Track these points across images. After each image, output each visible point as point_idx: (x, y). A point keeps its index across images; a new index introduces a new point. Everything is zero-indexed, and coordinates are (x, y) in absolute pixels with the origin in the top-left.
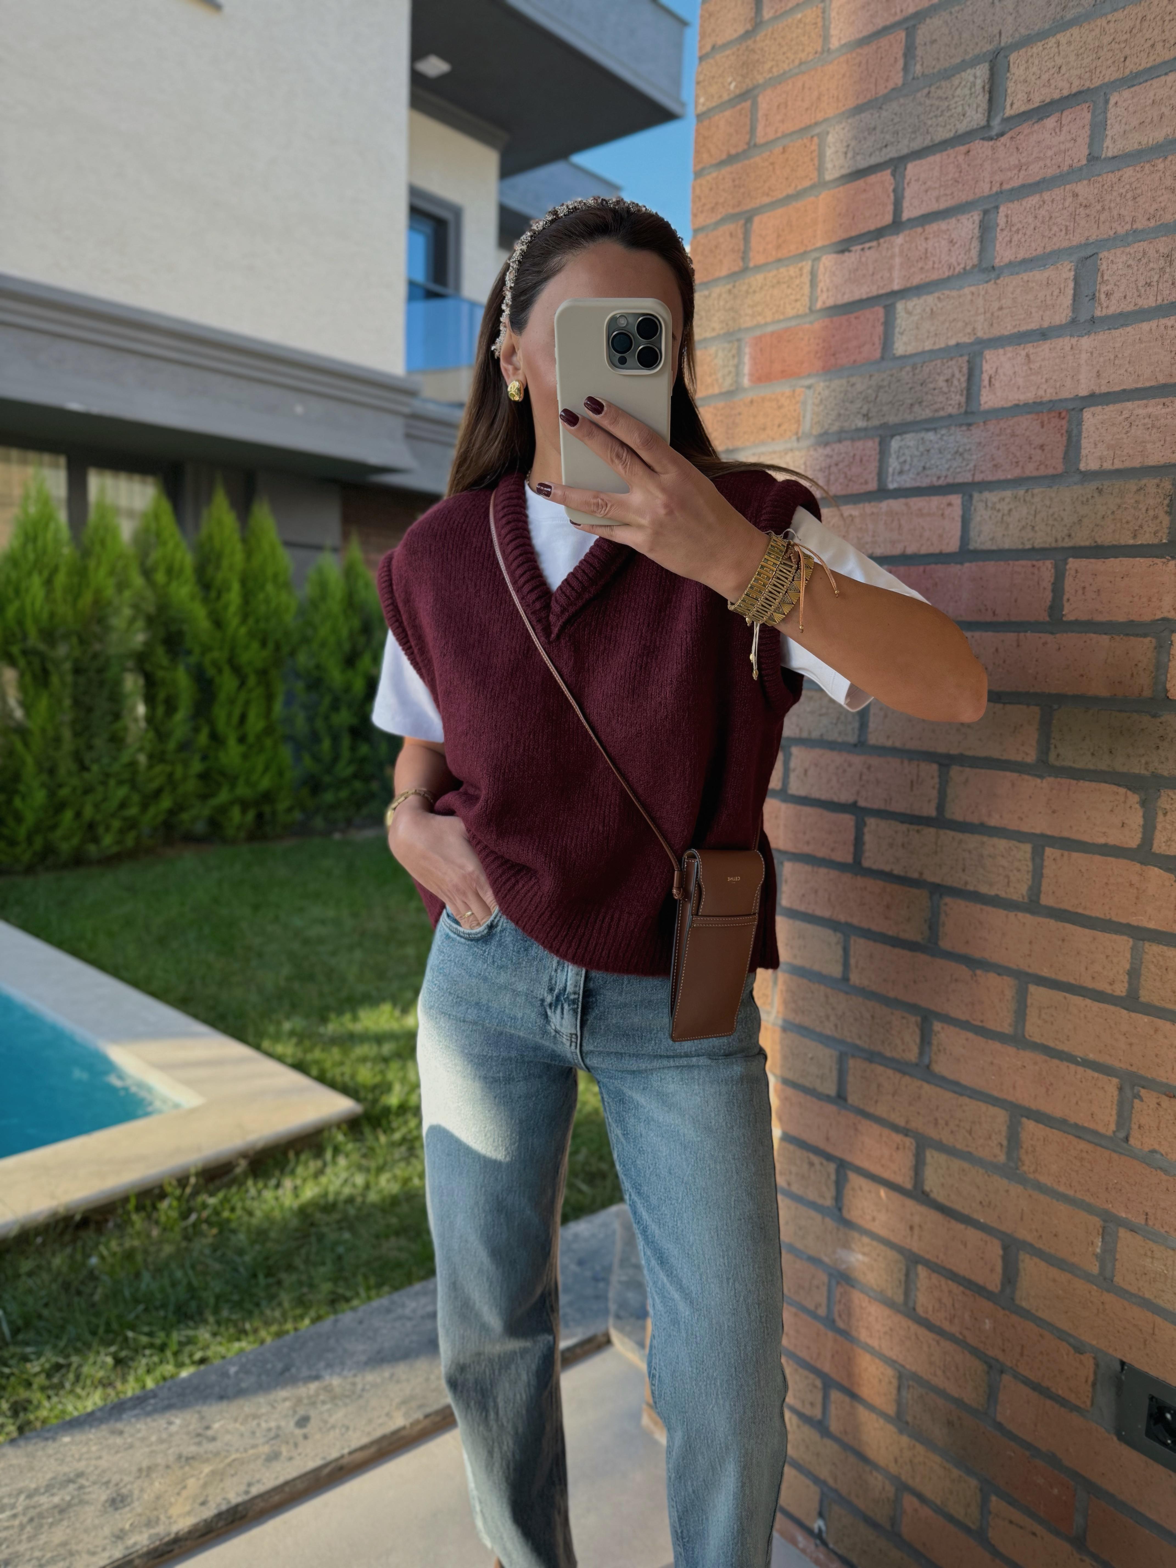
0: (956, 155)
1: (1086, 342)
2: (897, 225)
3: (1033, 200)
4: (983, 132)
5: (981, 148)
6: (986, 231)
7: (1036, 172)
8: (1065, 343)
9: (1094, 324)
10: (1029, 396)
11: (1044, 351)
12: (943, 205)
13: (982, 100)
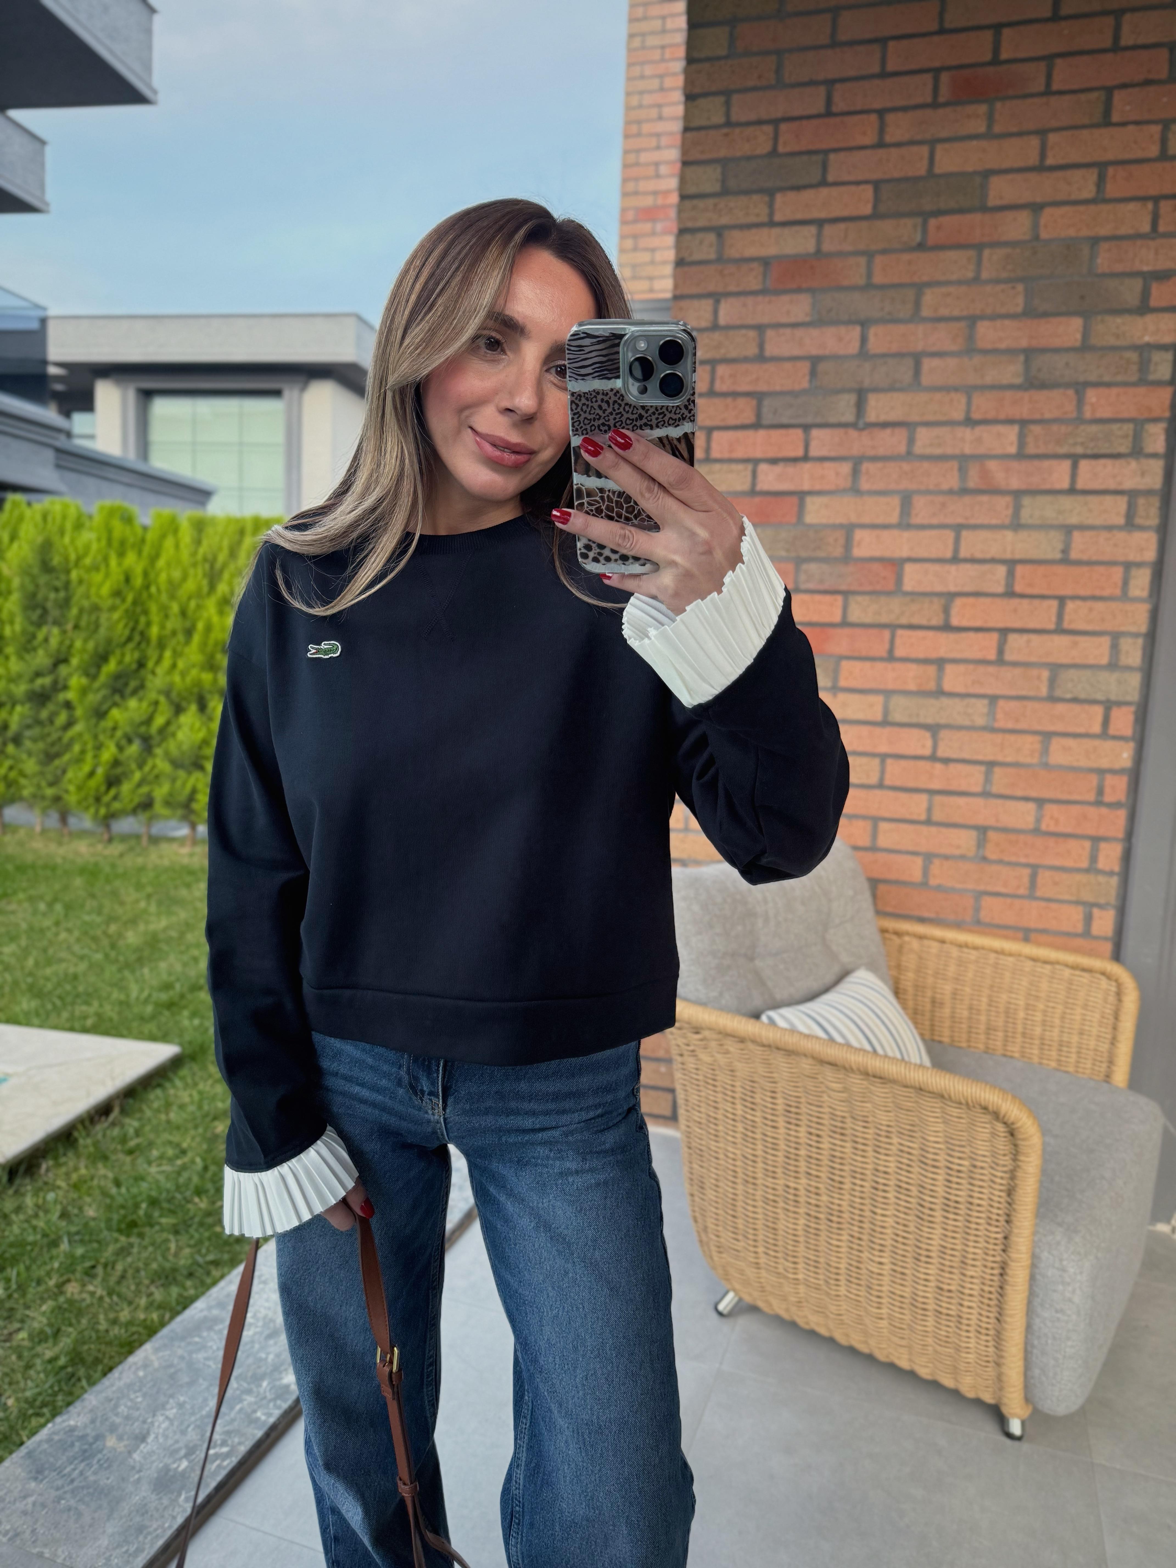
0: (840, 432)
1: (906, 534)
2: (806, 458)
3: (879, 465)
4: (854, 425)
5: (853, 433)
6: (856, 472)
7: (881, 452)
8: (895, 532)
9: (909, 527)
10: (877, 553)
11: (885, 534)
12: (833, 454)
13: (853, 410)
